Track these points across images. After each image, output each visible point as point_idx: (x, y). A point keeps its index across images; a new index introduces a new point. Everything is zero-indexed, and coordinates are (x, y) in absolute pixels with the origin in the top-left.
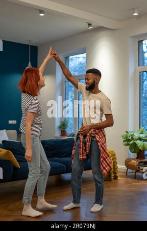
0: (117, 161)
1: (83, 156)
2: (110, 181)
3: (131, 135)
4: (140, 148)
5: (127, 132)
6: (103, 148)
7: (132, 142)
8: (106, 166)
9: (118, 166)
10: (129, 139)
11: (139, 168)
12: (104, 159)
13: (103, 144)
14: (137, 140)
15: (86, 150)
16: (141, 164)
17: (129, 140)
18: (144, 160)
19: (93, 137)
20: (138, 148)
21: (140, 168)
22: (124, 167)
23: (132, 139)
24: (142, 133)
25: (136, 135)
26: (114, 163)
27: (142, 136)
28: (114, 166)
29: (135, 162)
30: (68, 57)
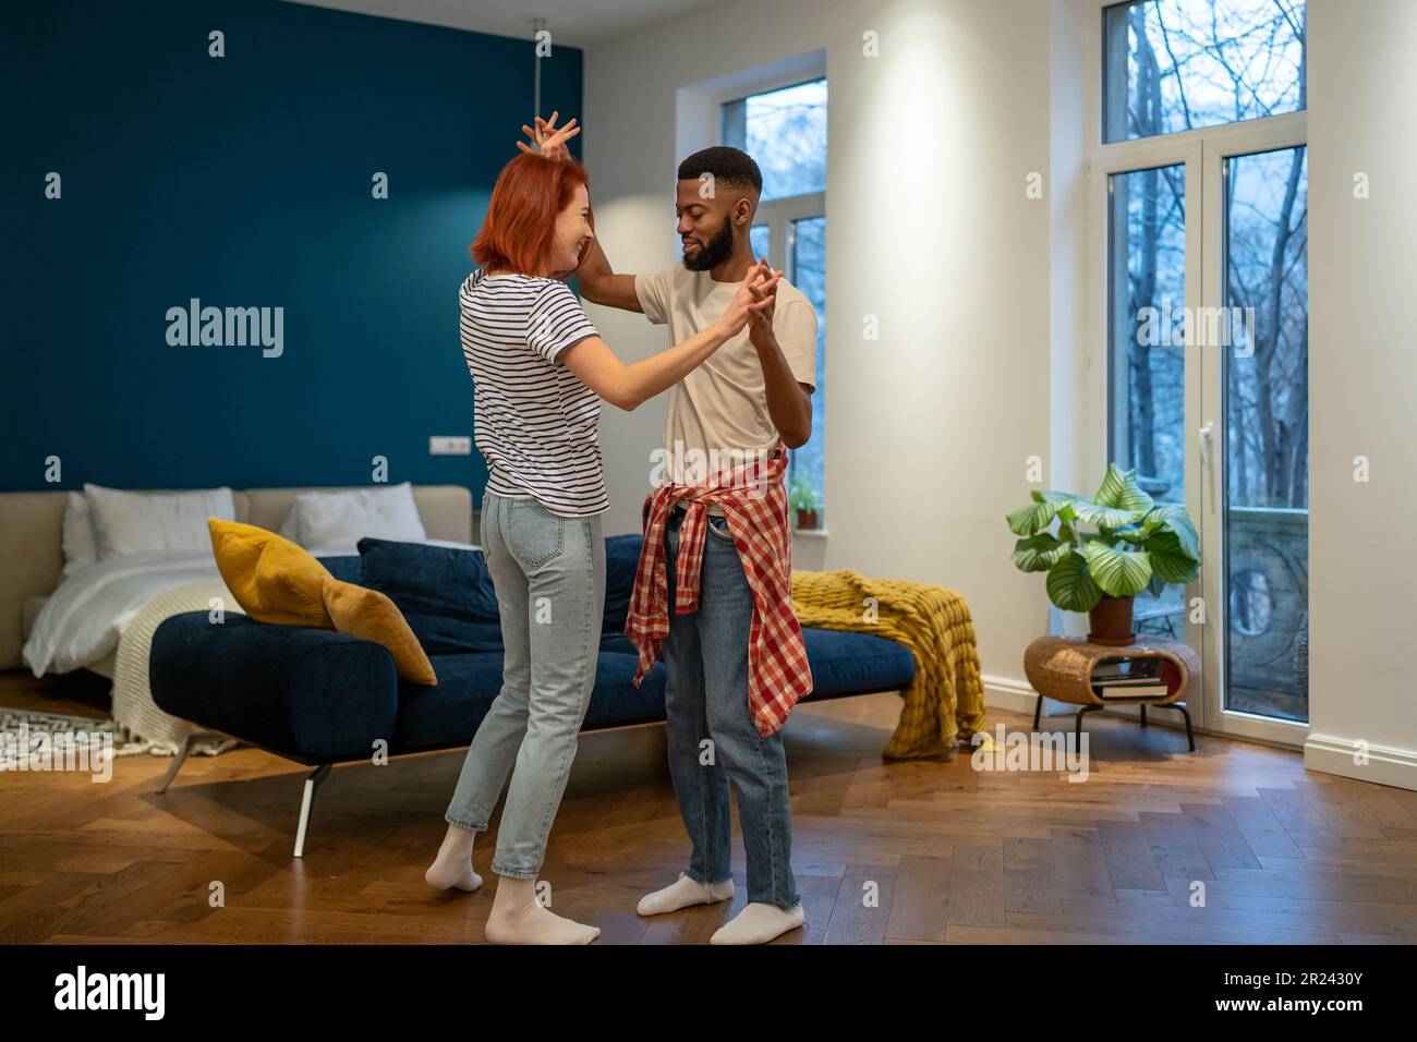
0: (981, 651)
1: (649, 623)
2: (936, 758)
3: (1061, 514)
4: (1104, 586)
5: (1038, 497)
6: (769, 584)
7: (1063, 550)
8: (778, 683)
9: (984, 677)
10: (1047, 536)
11: (1098, 691)
12: (772, 646)
13: (769, 559)
14: (1087, 538)
15: (671, 594)
16: (1109, 671)
17: (1046, 542)
18: (1127, 651)
19: (713, 519)
20: (1093, 582)
21: (1107, 692)
22: (1022, 686)
23: (1067, 533)
24: (1118, 503)
25: (1087, 515)
26: (960, 662)
27: (1113, 518)
28: (961, 679)
29: (1076, 663)
30: (742, 101)
